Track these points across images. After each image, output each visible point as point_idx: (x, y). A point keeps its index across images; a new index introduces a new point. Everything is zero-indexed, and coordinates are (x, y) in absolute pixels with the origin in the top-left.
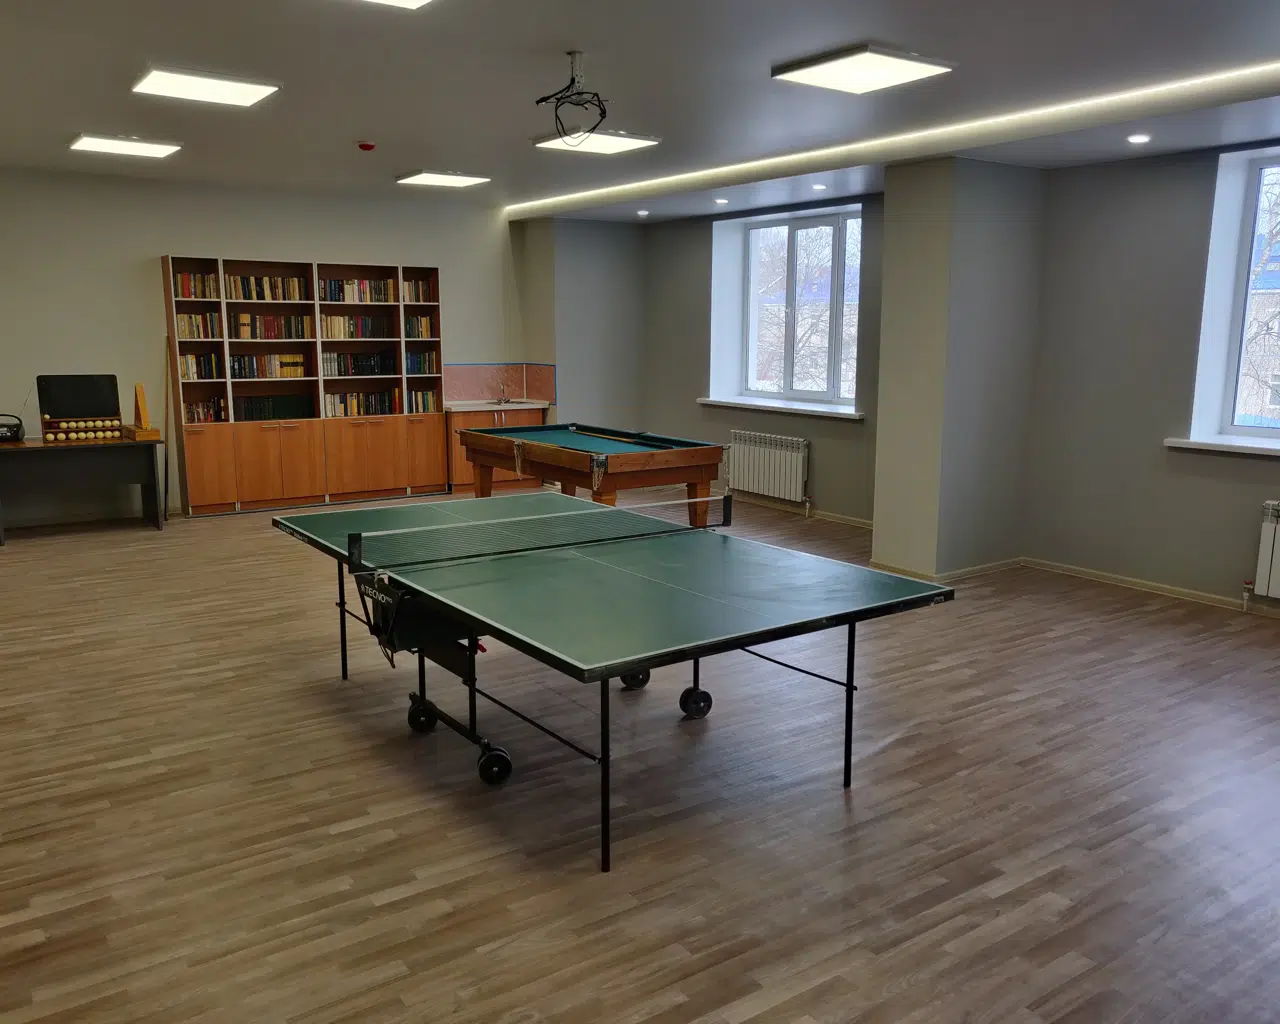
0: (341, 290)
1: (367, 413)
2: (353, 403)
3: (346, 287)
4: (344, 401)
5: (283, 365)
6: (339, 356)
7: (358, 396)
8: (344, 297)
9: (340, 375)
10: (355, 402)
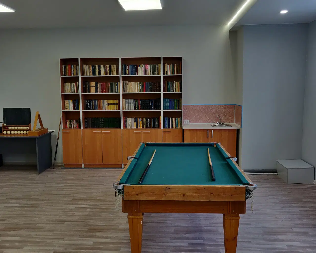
0: (136, 70)
1: (147, 127)
2: (140, 122)
3: (138, 68)
4: (136, 121)
5: (109, 104)
6: (134, 100)
7: (143, 119)
8: (137, 73)
9: (135, 109)
10: (141, 122)
